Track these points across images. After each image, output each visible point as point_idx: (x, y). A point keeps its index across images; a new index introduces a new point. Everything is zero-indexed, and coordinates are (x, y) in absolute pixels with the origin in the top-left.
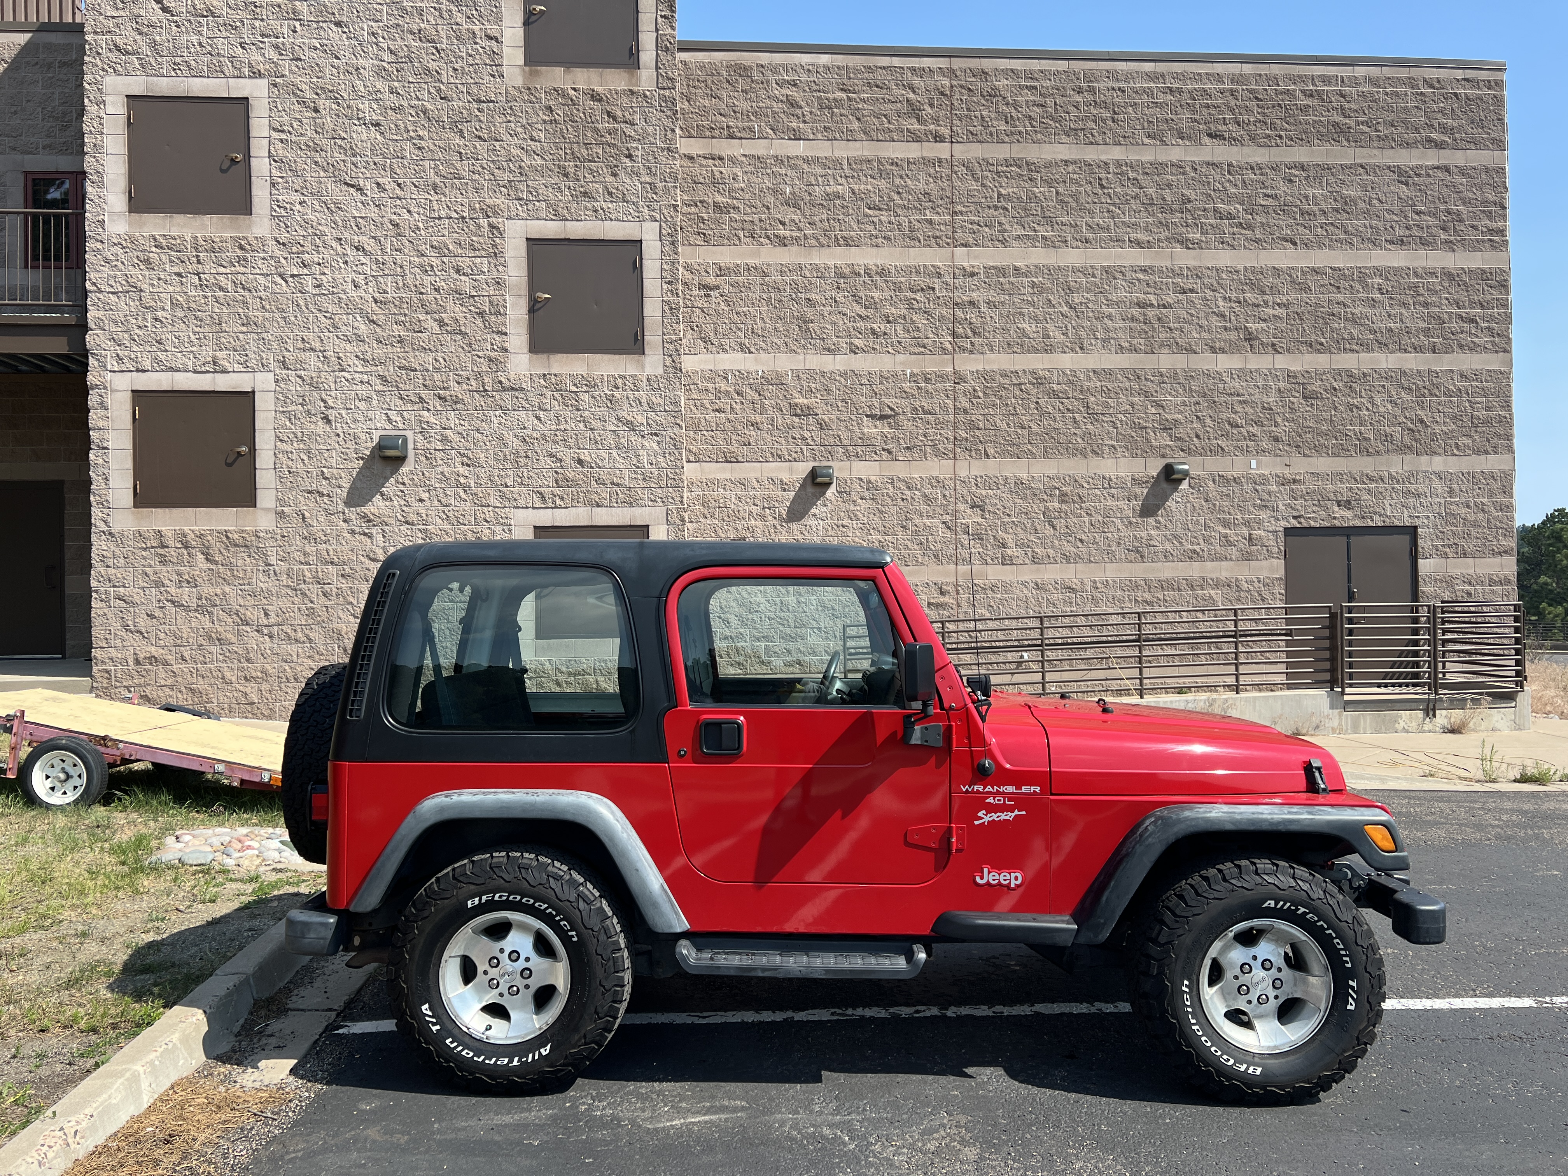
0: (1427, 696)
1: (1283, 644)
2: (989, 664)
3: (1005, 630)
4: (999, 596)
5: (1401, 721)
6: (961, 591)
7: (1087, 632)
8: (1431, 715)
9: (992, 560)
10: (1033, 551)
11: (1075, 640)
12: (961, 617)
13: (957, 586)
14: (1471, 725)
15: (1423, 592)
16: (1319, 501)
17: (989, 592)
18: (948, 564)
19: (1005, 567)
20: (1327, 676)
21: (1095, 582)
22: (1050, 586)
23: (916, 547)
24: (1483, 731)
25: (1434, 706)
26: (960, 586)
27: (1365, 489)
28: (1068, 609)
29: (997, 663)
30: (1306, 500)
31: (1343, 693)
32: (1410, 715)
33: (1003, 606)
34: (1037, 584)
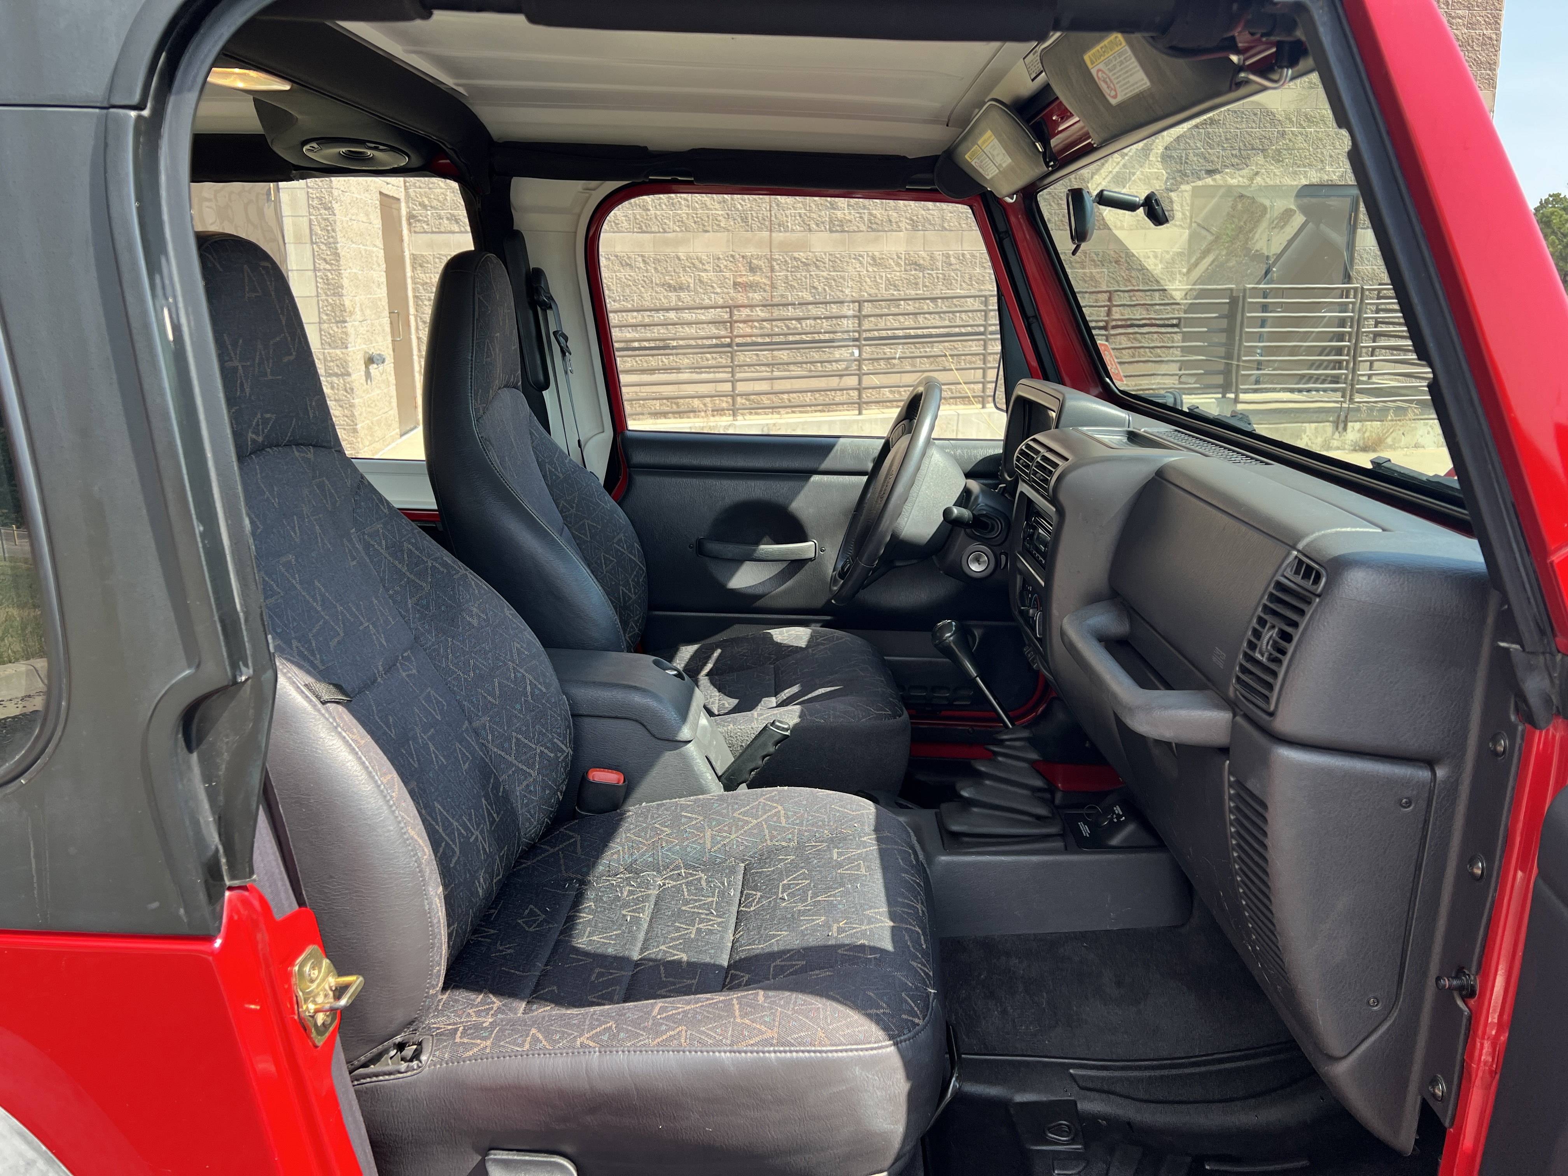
0: (1339, 405)
1: (1178, 337)
2: (811, 363)
3: (831, 318)
4: (825, 274)
5: (1304, 436)
6: (777, 267)
7: (935, 321)
8: (1340, 429)
9: (817, 225)
10: (871, 214)
11: (919, 332)
12: (776, 300)
13: (771, 260)
14: (1389, 441)
15: (1358, 272)
16: (1240, 149)
17: (812, 268)
18: (760, 229)
19: (834, 235)
20: (1219, 380)
21: (948, 256)
22: (891, 261)
23: (717, 206)
24: (1402, 448)
25: (1346, 417)
26: (776, 260)
27: (1301, 134)
28: (913, 292)
29: (821, 362)
30: (1224, 149)
31: (1236, 401)
32: (1316, 429)
33: (830, 287)
34: (873, 258)
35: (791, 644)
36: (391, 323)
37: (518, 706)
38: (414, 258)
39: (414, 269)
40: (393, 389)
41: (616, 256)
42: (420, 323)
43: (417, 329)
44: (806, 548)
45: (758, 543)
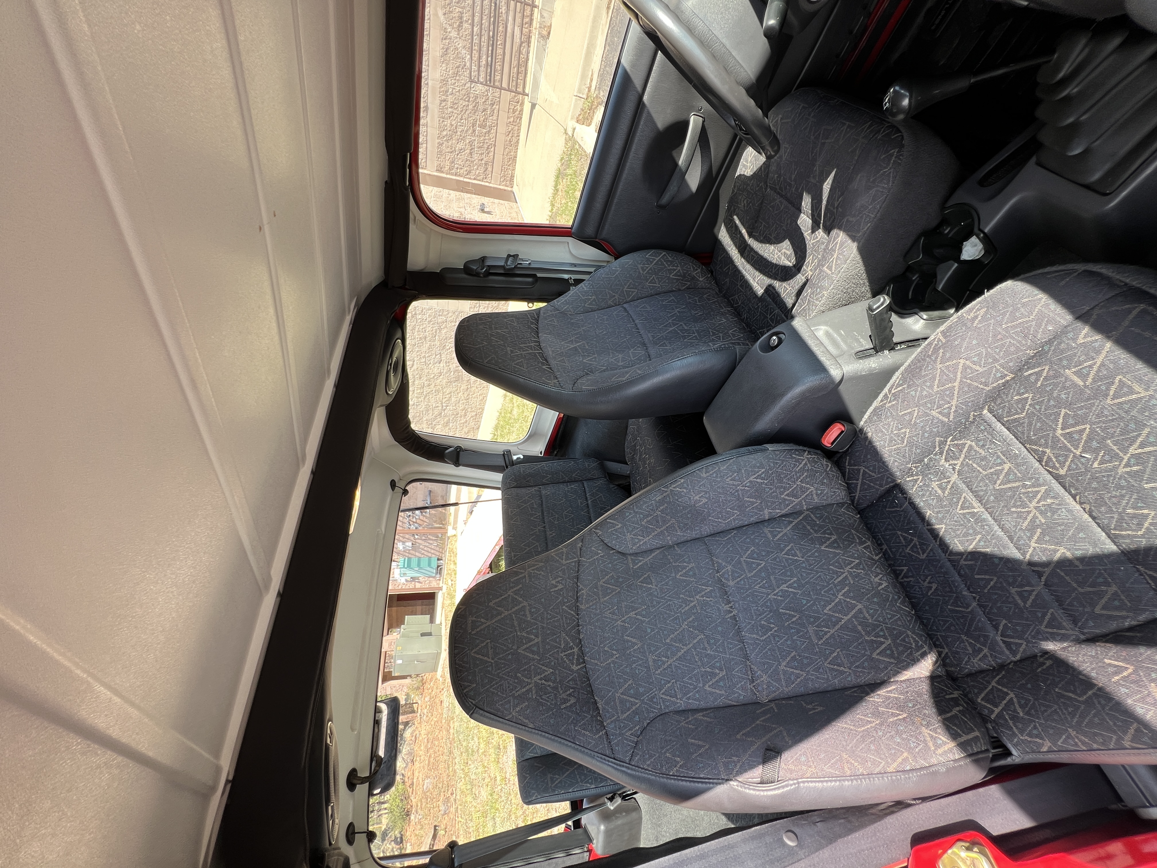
35: (759, 166)
36: (467, 192)
37: (767, 490)
38: (437, 170)
39: (442, 172)
40: (496, 201)
41: (442, 56)
42: (467, 176)
43: (470, 178)
44: (694, 122)
45: (676, 165)
